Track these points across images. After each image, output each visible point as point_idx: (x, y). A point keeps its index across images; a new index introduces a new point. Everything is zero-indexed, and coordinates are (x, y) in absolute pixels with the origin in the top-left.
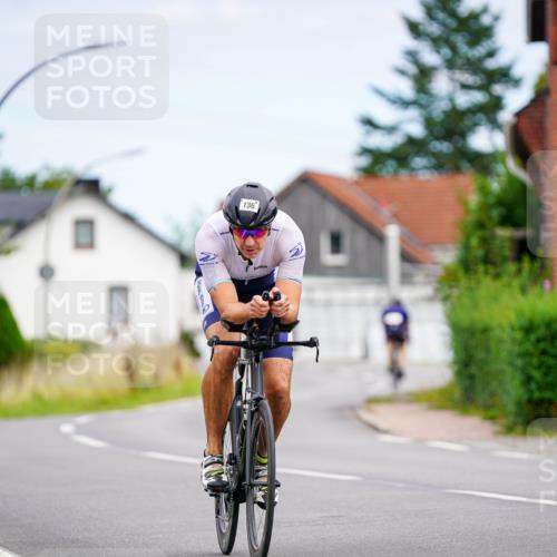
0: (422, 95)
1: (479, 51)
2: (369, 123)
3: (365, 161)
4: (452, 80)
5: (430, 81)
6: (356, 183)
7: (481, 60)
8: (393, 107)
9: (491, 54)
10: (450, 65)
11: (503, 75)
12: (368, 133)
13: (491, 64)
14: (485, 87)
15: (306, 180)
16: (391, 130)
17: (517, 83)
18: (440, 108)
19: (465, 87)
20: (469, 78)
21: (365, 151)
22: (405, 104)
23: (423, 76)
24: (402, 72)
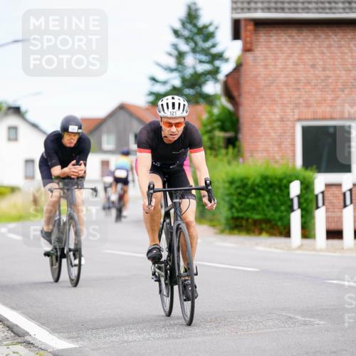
0: (180, 66)
1: (208, 44)
2: (154, 80)
3: (151, 98)
4: (195, 59)
5: (184, 59)
6: (147, 109)
7: (209, 49)
8: (166, 72)
9: (214, 46)
10: (194, 51)
11: (219, 56)
12: (153, 85)
13: (214, 51)
14: (211, 62)
15: (122, 107)
16: (165, 83)
17: (227, 60)
18: (189, 72)
19: (201, 62)
20: (204, 58)
21: (151, 93)
22: (172, 70)
23: (180, 56)
24: (170, 55)
